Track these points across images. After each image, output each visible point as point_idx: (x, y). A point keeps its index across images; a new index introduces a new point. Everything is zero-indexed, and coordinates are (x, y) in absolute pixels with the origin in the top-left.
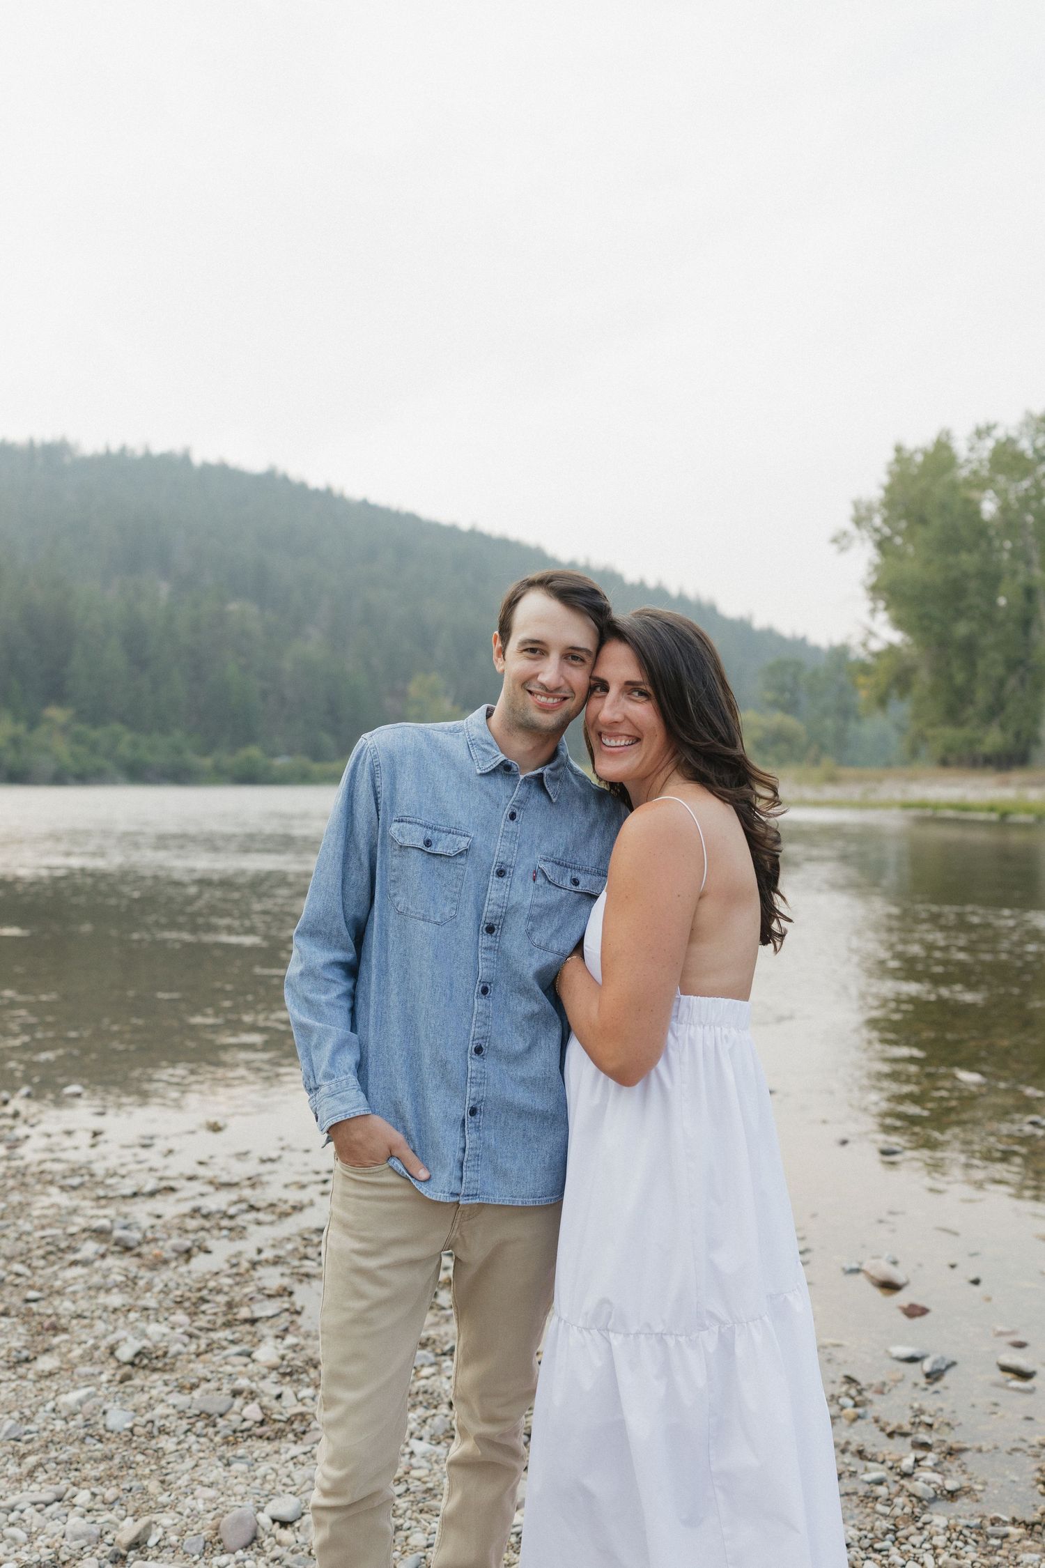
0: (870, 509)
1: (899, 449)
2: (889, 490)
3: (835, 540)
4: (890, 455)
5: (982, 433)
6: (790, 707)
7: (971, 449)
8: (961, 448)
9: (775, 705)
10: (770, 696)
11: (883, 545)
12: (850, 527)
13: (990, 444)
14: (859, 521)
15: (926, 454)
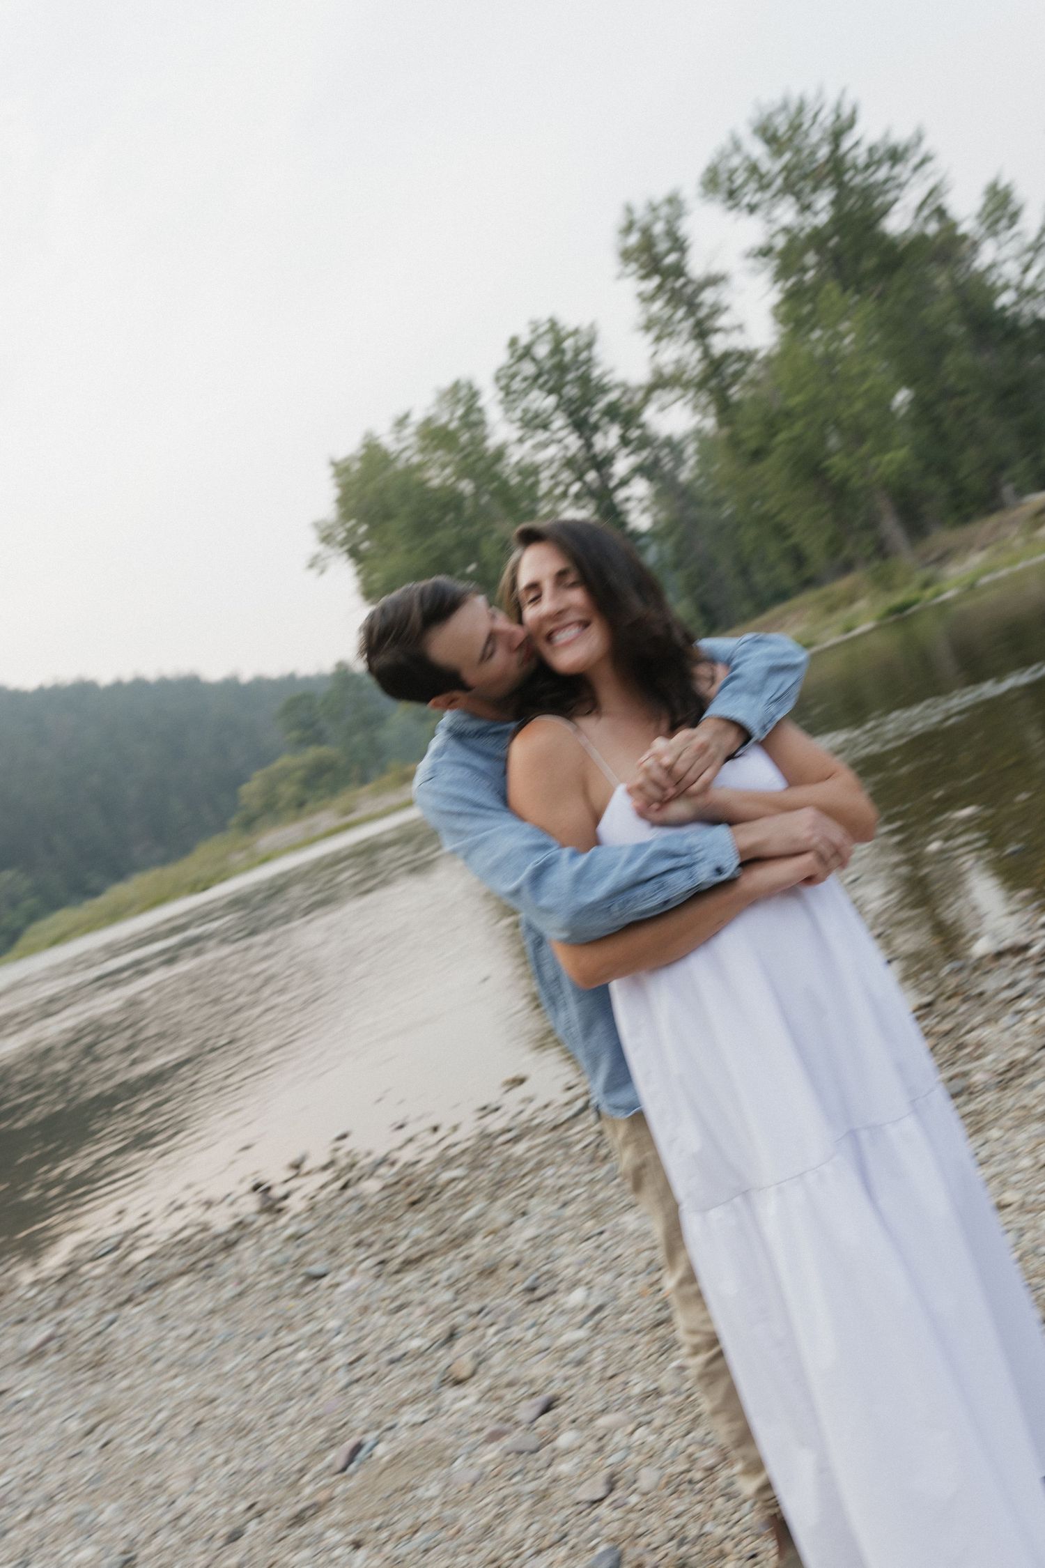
0: (331, 527)
1: (334, 464)
2: (342, 501)
3: (311, 566)
4: (330, 471)
5: (401, 422)
6: (318, 738)
7: (398, 440)
8: (388, 441)
9: (302, 743)
10: (295, 734)
11: (354, 553)
12: (319, 548)
13: (410, 430)
14: (326, 539)
15: (362, 459)
